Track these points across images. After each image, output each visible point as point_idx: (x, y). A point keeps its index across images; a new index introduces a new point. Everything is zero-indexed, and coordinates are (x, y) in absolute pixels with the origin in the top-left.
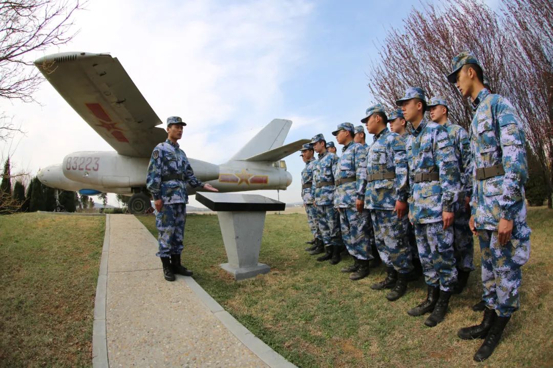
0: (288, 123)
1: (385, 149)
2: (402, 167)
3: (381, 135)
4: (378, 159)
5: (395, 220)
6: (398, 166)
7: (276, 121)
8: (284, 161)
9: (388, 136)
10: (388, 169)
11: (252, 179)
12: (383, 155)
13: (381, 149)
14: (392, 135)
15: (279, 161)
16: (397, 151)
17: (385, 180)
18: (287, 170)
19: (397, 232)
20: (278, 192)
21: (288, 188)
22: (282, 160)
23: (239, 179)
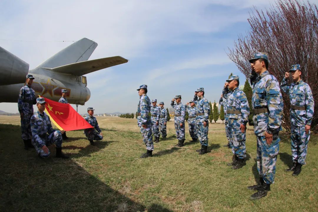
0: (94, 45)
1: (236, 99)
2: (244, 109)
3: (234, 91)
4: (232, 104)
5: (238, 133)
6: (242, 109)
7: (85, 40)
8: (85, 78)
9: (237, 92)
10: (236, 109)
11: (56, 90)
12: (234, 102)
13: (233, 99)
14: (240, 93)
15: (81, 77)
16: (242, 102)
17: (234, 114)
18: (87, 87)
19: (239, 138)
20: (77, 106)
21: (86, 103)
22: (84, 75)
23: (44, 89)
